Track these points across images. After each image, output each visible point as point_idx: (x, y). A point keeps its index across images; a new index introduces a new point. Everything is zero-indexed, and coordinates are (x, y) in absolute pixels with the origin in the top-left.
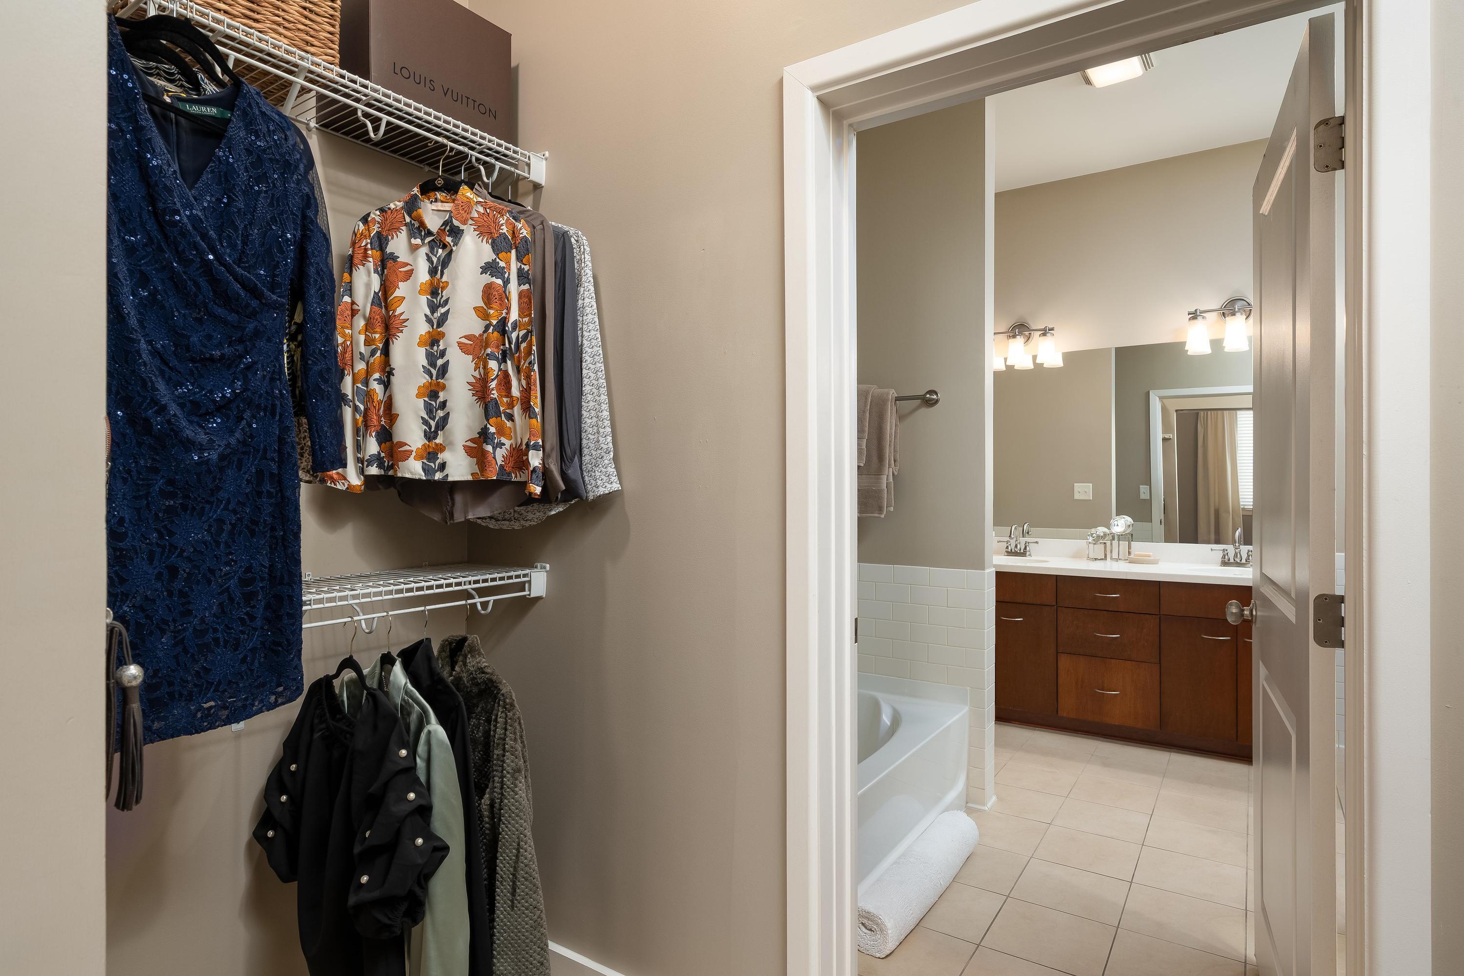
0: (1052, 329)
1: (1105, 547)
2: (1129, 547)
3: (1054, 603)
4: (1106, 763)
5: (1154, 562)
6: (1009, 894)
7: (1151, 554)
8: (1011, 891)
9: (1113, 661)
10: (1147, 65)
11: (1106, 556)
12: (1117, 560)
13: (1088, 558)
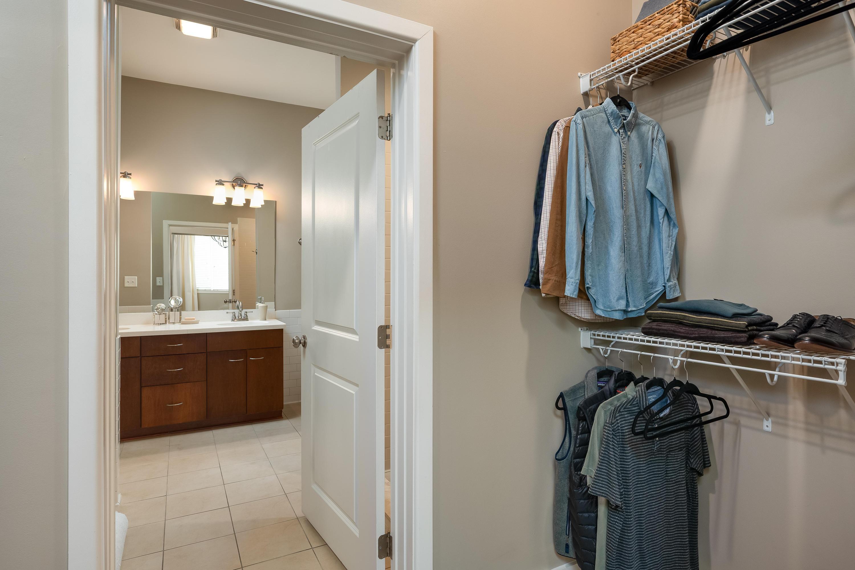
0: (130, 174)
1: (166, 316)
2: (180, 315)
3: (139, 355)
4: (180, 448)
5: (197, 323)
6: (164, 549)
7: (194, 318)
8: (164, 546)
9: (179, 385)
10: (215, 34)
11: (166, 321)
12: (174, 323)
13: (154, 324)
